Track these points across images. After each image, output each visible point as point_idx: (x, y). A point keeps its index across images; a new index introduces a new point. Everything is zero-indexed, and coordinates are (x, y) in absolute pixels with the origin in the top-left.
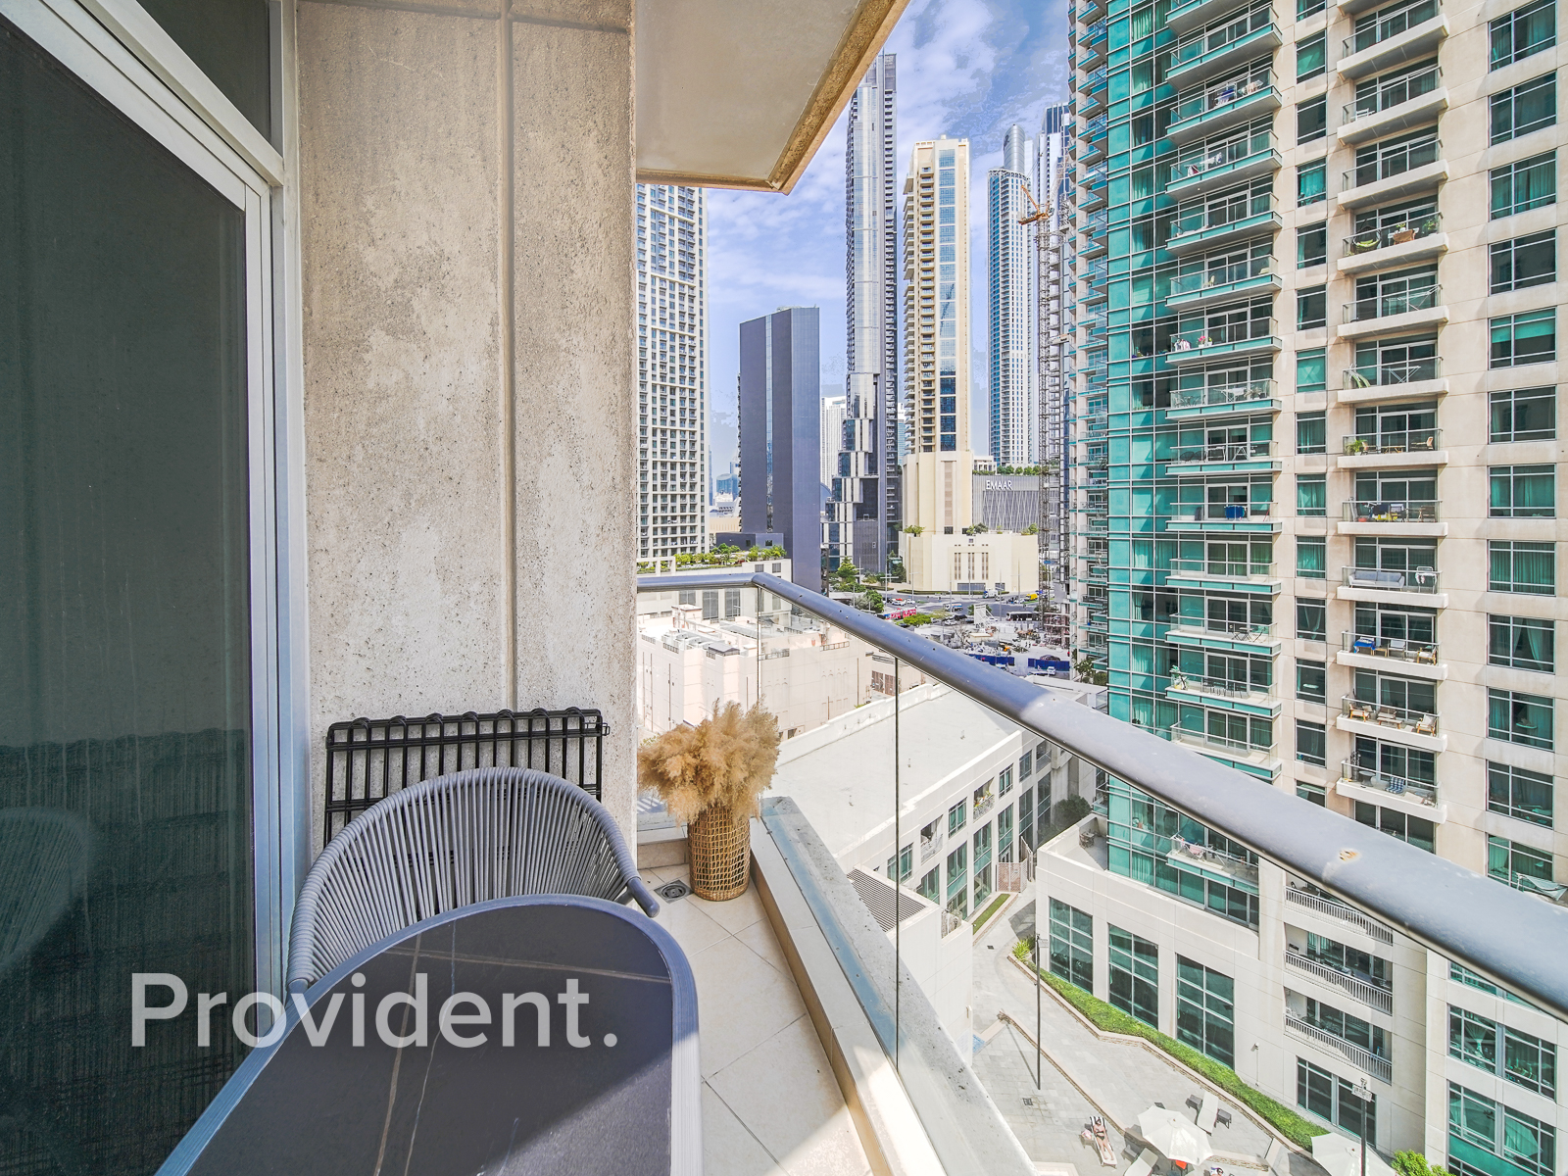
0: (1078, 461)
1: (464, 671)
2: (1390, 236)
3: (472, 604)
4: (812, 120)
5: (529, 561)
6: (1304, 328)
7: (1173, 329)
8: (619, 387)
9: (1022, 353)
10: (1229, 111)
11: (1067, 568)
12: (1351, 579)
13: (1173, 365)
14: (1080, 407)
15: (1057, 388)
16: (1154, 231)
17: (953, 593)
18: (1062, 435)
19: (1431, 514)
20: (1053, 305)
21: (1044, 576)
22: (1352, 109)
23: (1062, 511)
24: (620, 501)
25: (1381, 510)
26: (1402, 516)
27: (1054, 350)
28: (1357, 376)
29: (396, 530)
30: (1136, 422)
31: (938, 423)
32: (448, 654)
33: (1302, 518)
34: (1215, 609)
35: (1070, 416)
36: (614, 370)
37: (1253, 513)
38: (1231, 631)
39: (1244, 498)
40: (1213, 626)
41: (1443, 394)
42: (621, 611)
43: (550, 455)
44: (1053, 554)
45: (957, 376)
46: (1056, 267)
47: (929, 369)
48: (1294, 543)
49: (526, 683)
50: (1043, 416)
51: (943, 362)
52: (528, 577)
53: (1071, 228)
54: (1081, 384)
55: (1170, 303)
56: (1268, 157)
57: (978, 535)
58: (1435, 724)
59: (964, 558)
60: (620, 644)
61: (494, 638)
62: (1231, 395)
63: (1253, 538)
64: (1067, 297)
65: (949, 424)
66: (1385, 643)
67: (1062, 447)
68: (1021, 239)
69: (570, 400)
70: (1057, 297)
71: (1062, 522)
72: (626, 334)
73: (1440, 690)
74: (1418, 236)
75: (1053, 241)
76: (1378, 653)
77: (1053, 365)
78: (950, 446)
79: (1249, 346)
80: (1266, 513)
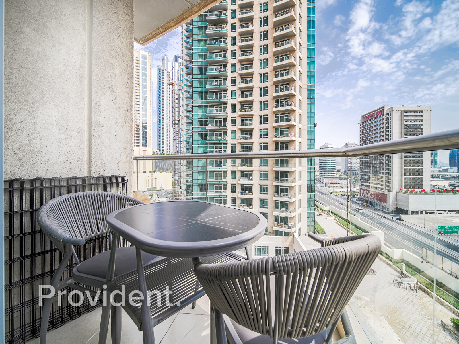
0: (184, 152)
1: (68, 162)
2: (246, 110)
3: (73, 139)
4: (162, 29)
5: (97, 128)
6: (232, 125)
7: (207, 121)
8: (129, 81)
9: (168, 121)
10: (219, 73)
11: (180, 182)
12: (240, 180)
13: (207, 130)
14: (184, 138)
15: (178, 132)
16: (203, 95)
17: (146, 191)
18: (179, 145)
19: (252, 166)
20: (176, 109)
21: (174, 184)
22: (240, 82)
23: (179, 166)
24: (129, 114)
25: (244, 165)
26: (248, 166)
27: (177, 122)
28: (241, 137)
29: (36, 107)
30: (199, 142)
31: (141, 138)
32: (61, 156)
33: (232, 167)
34: (216, 188)
35: (182, 140)
36: (128, 75)
37: (223, 165)
38: (219, 193)
39: (221, 162)
40: (216, 192)
41: (253, 142)
42: (129, 147)
43: (105, 95)
44: (177, 178)
45: (148, 125)
46: (178, 99)
47: (137, 121)
48: (230, 172)
49: (95, 167)
50: (174, 140)
51: (143, 120)
52: (96, 133)
53: (182, 90)
54: (184, 132)
55: (207, 114)
56: (226, 86)
57: (154, 173)
58: (252, 207)
59: (150, 180)
60: (128, 157)
61: (82, 152)
62: (219, 138)
63: (223, 171)
64: (181, 109)
65: (145, 139)
66: (245, 192)
67: (179, 149)
68: (167, 89)
69: (113, 79)
70: (178, 108)
71: (179, 169)
72: (132, 66)
73: (253, 200)
74: (250, 111)
75: (176, 92)
76: (244, 194)
77: (176, 126)
78: (145, 146)
79: (222, 128)
80: (226, 165)
